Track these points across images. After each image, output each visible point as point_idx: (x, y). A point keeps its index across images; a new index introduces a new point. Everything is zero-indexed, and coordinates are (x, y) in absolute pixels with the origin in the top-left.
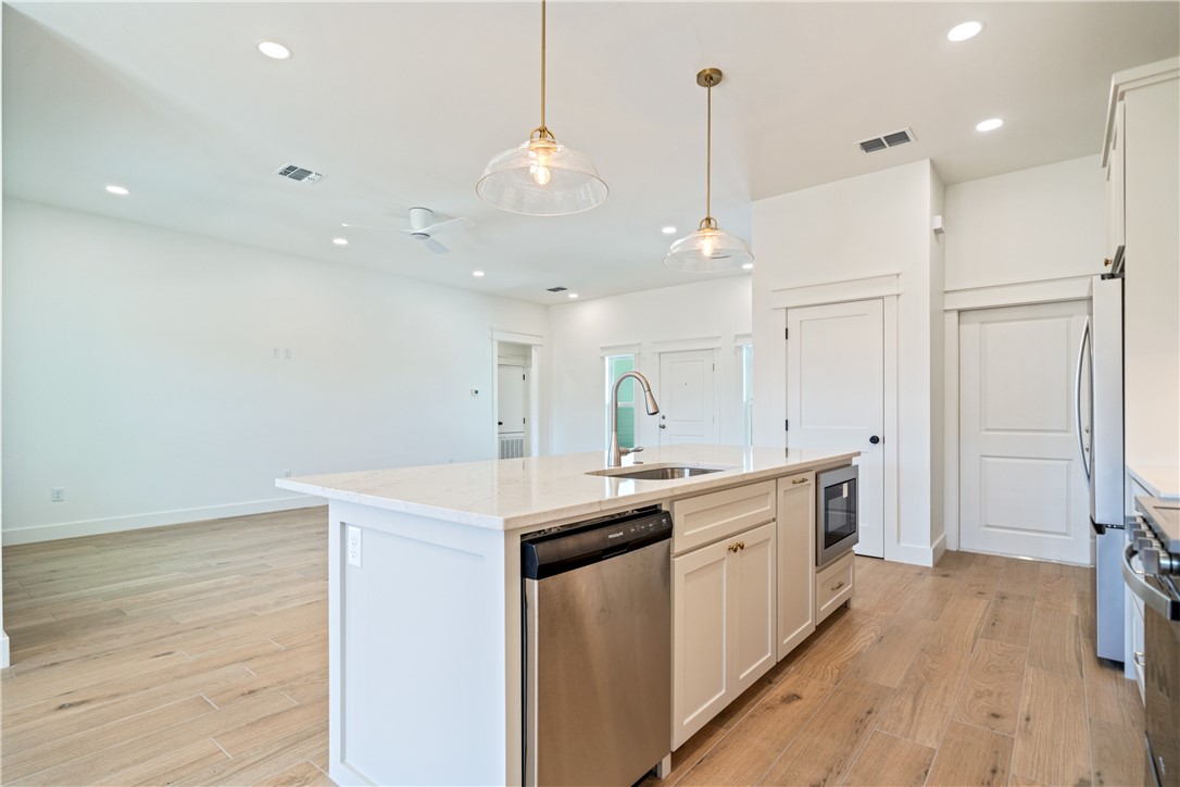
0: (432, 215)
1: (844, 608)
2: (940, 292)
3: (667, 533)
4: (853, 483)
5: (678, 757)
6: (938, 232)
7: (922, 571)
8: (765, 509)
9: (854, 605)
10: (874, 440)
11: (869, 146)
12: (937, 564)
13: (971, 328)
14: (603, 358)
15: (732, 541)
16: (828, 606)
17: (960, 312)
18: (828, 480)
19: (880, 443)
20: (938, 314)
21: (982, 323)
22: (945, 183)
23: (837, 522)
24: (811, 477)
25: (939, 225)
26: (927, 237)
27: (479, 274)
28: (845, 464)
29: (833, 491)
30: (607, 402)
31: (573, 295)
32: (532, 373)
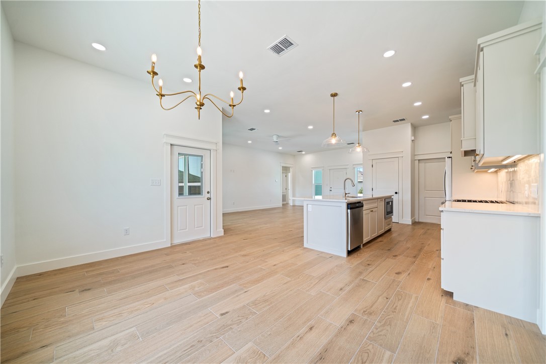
0: (278, 136)
1: (389, 230)
2: (413, 155)
3: (362, 206)
4: (392, 202)
5: (364, 245)
6: (413, 140)
7: (409, 225)
8: (375, 205)
9: (392, 230)
10: (396, 193)
11: (394, 121)
12: (412, 224)
13: (422, 165)
14: (312, 171)
15: (372, 210)
16: (387, 228)
17: (419, 160)
18: (387, 201)
19: (397, 194)
20: (413, 161)
21: (425, 163)
22: (415, 128)
23: (389, 210)
24: (384, 199)
25: (413, 139)
26: (410, 142)
27: (280, 148)
28: (390, 197)
29: (388, 203)
30: (313, 183)
31: (303, 153)
32: (290, 175)
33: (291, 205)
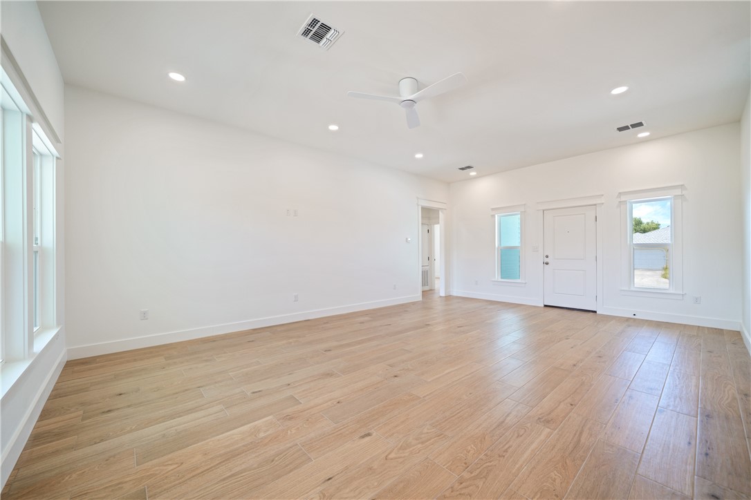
14: (493, 216)
30: (497, 246)
31: (473, 174)
32: (437, 230)
33: (442, 294)
